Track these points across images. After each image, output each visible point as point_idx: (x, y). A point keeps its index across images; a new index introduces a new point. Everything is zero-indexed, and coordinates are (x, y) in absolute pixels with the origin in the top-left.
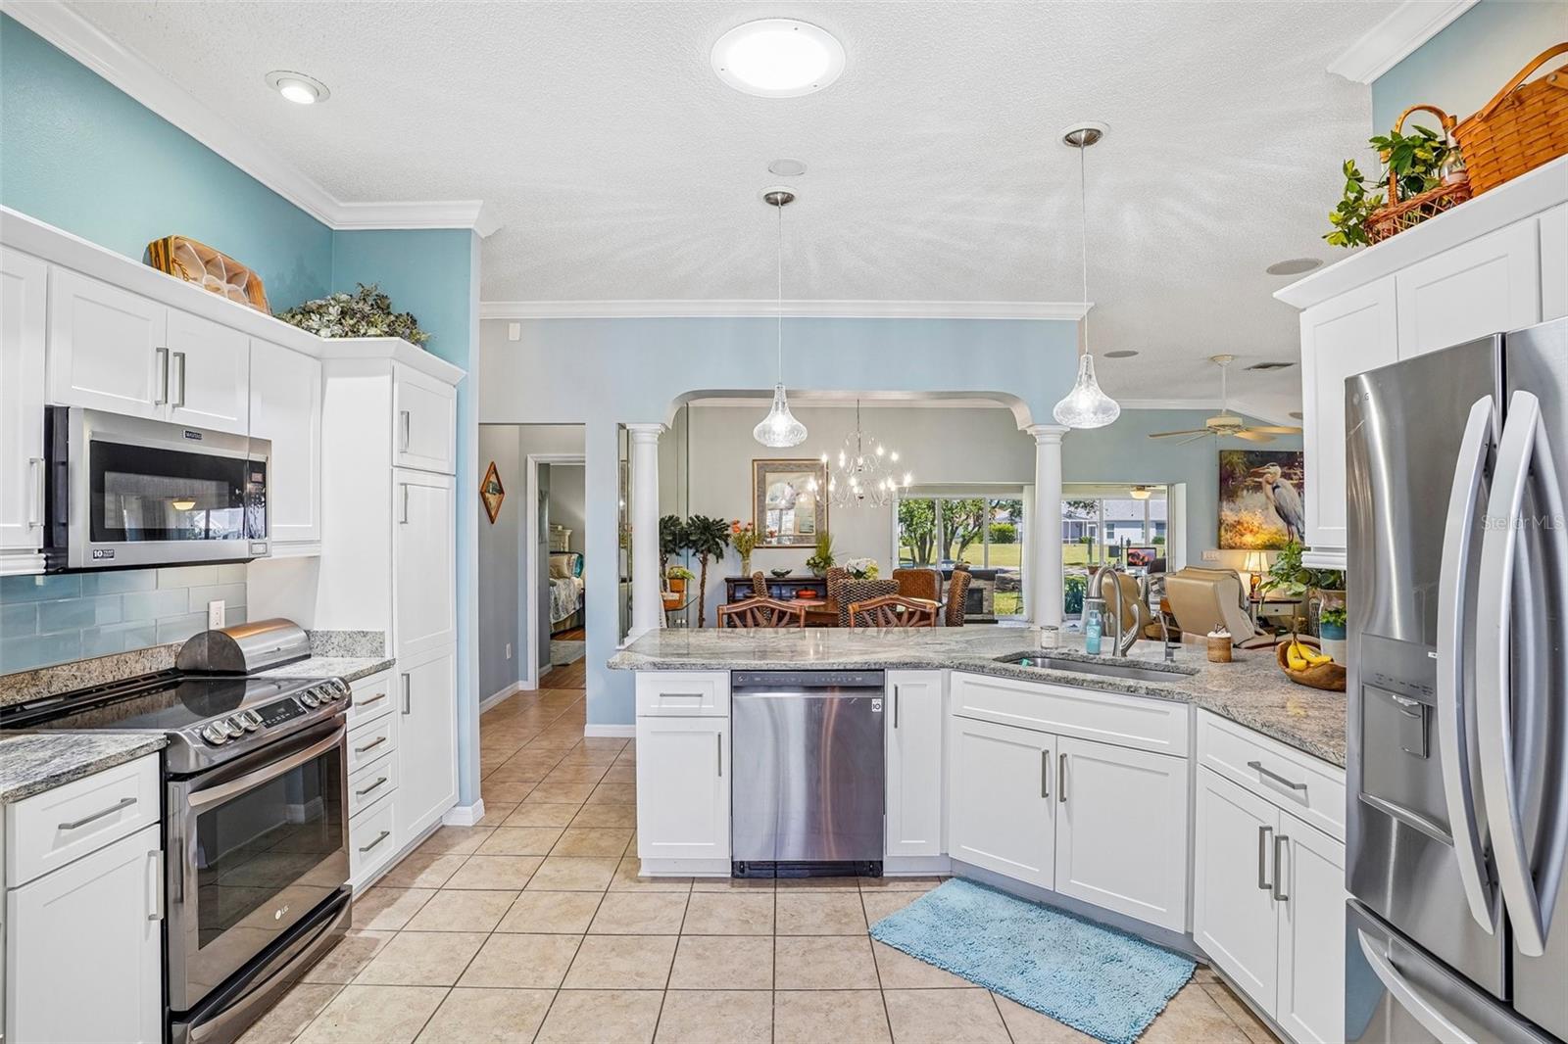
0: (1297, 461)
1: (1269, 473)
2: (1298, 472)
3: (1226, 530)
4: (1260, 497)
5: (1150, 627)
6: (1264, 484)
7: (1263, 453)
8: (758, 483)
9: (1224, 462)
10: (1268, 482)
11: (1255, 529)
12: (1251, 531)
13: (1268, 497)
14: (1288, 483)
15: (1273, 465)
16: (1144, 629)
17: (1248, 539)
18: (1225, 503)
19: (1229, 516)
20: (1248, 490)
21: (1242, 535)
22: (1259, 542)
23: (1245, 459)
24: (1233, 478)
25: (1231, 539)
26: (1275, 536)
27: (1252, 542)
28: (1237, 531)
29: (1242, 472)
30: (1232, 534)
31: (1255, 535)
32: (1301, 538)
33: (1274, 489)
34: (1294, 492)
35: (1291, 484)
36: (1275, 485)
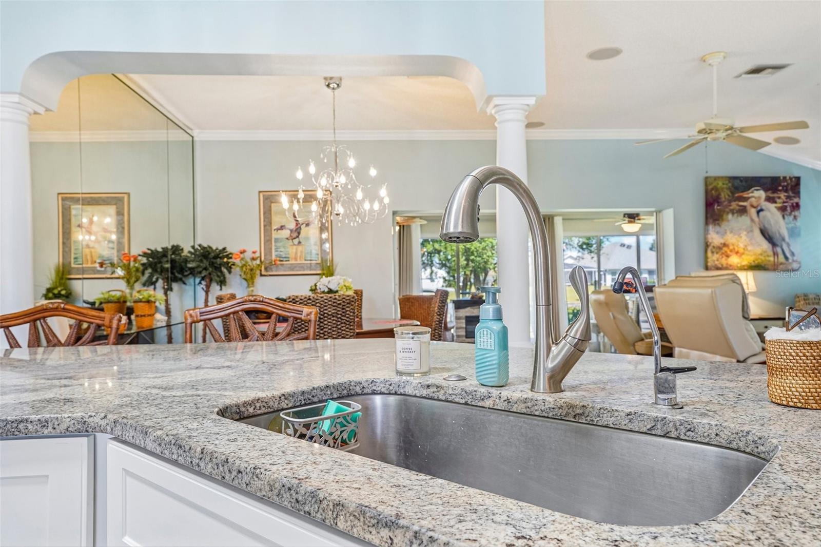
0: (780, 185)
1: (753, 197)
2: (782, 196)
3: (713, 252)
4: (744, 220)
5: (640, 343)
6: (749, 208)
7: (746, 179)
8: (264, 214)
9: (710, 187)
10: (753, 206)
11: (741, 251)
12: (737, 253)
13: (752, 220)
14: (772, 207)
15: (757, 190)
16: (634, 345)
17: (734, 260)
18: (711, 226)
19: (715, 238)
20: (733, 214)
21: (728, 256)
22: (745, 263)
23: (730, 185)
24: (718, 202)
25: (718, 260)
26: (761, 257)
27: (738, 263)
28: (723, 253)
29: (727, 197)
30: (718, 256)
31: (740, 256)
32: (786, 258)
33: (758, 212)
34: (778, 215)
35: (776, 207)
36: (759, 208)
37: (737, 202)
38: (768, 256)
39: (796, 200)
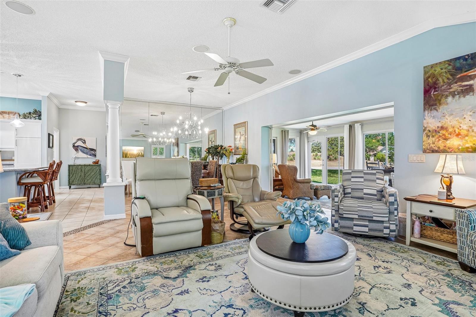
3: (428, 136)
9: (427, 76)
11: (464, 132)
12: (458, 135)
17: (454, 142)
18: (426, 112)
19: (431, 122)
20: (454, 97)
21: (446, 139)
23: (450, 67)
24: (435, 88)
25: (434, 143)
27: (460, 145)
28: (440, 136)
29: (446, 80)
30: (434, 139)
31: (462, 139)
37: (459, 84)
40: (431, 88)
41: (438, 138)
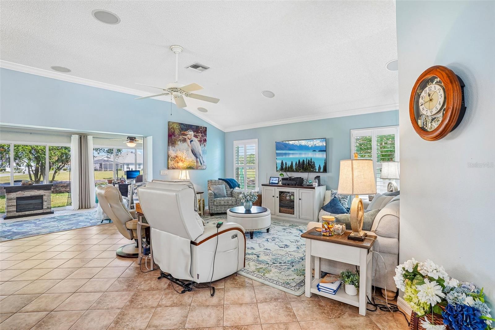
0: (199, 130)
1: (189, 134)
2: (200, 135)
3: (171, 160)
4: (185, 145)
5: (129, 222)
6: (187, 139)
7: (186, 125)
9: (170, 127)
11: (183, 160)
12: (182, 161)
13: (188, 145)
14: (196, 140)
15: (191, 131)
16: (125, 224)
17: (181, 164)
18: (170, 147)
19: (172, 153)
20: (180, 142)
21: (178, 162)
22: (185, 166)
23: (179, 127)
24: (174, 135)
25: (173, 164)
26: (191, 163)
27: (182, 166)
28: (176, 161)
29: (178, 133)
30: (173, 162)
31: (183, 163)
32: (201, 164)
33: (191, 141)
34: (198, 143)
35: (198, 140)
36: (191, 140)
37: (182, 136)
38: (194, 163)
39: (205, 138)
40: (172, 134)
41: (175, 161)
